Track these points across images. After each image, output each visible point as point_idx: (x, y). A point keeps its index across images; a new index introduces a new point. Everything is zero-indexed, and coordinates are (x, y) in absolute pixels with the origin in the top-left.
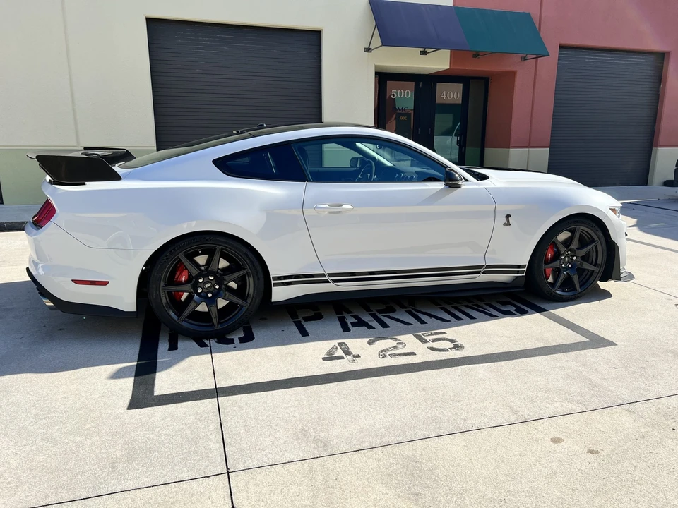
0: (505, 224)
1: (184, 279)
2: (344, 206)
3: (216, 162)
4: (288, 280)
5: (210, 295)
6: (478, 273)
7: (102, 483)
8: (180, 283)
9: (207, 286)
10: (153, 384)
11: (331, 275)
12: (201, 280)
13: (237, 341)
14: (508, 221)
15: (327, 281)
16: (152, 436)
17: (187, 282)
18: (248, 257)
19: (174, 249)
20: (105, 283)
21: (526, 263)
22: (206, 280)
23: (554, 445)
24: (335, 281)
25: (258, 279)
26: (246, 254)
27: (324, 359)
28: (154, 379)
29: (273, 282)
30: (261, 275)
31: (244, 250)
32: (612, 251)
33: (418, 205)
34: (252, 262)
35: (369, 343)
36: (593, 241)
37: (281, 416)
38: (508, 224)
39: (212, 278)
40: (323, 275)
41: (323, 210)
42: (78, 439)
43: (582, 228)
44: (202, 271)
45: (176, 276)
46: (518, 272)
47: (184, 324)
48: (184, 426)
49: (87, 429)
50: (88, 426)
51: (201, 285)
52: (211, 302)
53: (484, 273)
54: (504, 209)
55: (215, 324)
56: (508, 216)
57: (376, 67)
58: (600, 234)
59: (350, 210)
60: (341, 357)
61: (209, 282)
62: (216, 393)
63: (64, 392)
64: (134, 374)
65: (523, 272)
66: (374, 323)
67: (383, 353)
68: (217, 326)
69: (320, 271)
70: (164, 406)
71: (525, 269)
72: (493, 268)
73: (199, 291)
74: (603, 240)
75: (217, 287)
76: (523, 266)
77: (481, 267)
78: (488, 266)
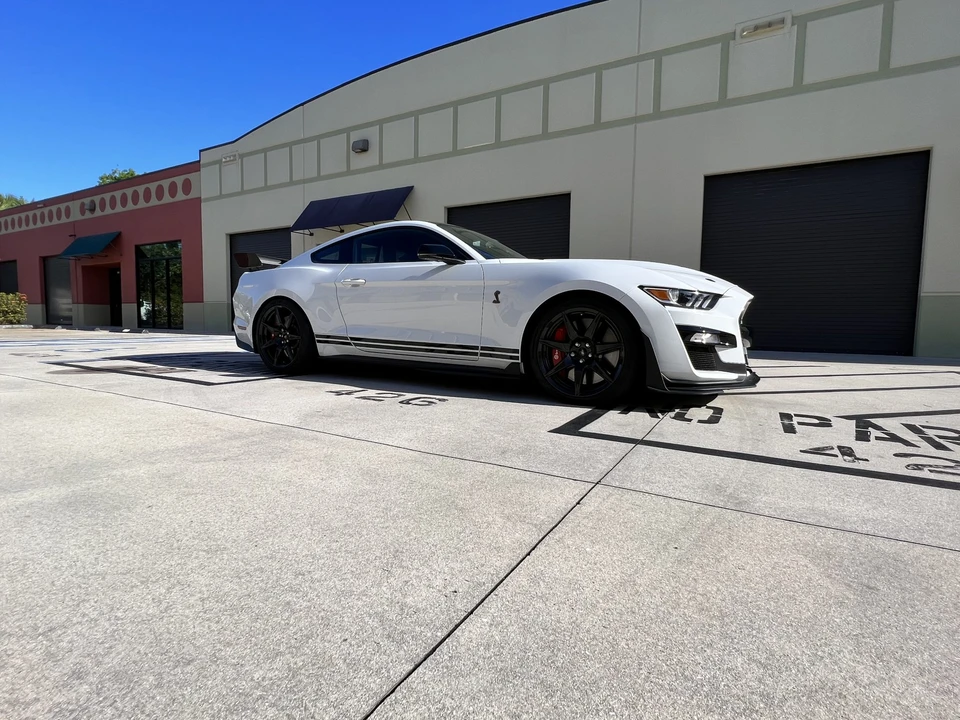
0: (494, 302)
2: (360, 280)
4: (328, 339)
6: (476, 354)
11: (352, 339)
14: (497, 297)
15: (349, 344)
21: (518, 346)
24: (356, 345)
29: (316, 339)
30: (307, 331)
38: (497, 301)
40: (346, 338)
41: (347, 283)
46: (511, 358)
53: (482, 355)
54: (496, 284)
56: (496, 293)
59: (363, 283)
65: (517, 358)
69: (344, 334)
71: (519, 355)
72: (489, 351)
76: (516, 351)
77: (476, 348)
78: (483, 348)
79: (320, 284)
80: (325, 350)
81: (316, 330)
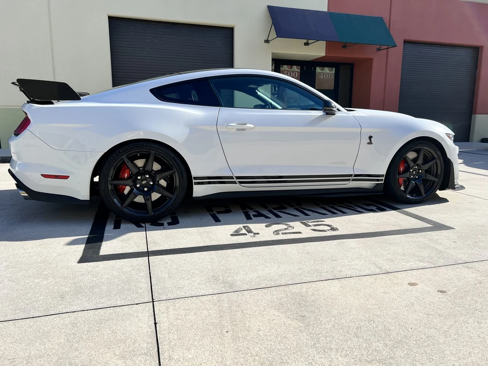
0: (368, 143)
1: (126, 176)
2: (248, 125)
3: (152, 91)
4: (206, 180)
5: (146, 189)
6: (348, 180)
7: (51, 307)
8: (124, 179)
9: (144, 182)
10: (99, 248)
11: (238, 178)
12: (139, 178)
13: (166, 224)
14: (371, 141)
15: (235, 183)
16: (95, 279)
17: (128, 178)
18: (175, 160)
19: (119, 152)
20: (66, 177)
21: (384, 173)
22: (143, 177)
23: (411, 287)
24: (241, 182)
25: (183, 178)
26: (173, 158)
27: (232, 235)
28: (101, 245)
29: (194, 181)
30: (185, 174)
31: (172, 155)
32: (448, 166)
33: (303, 126)
34: (178, 165)
35: (266, 226)
36: (434, 158)
37: (197, 267)
38: (370, 143)
39: (147, 176)
40: (232, 178)
41: (231, 127)
42: (37, 281)
43: (425, 148)
44: (140, 170)
45: (121, 174)
46: (378, 180)
47: (125, 210)
48: (121, 273)
49: (45, 275)
50: (45, 273)
51: (140, 181)
52: (147, 195)
53: (354, 180)
54: (367, 131)
55: (150, 211)
56: (370, 138)
57: (273, 54)
58: (439, 153)
59: (252, 128)
60: (245, 234)
61: (145, 180)
62: (148, 254)
63: (30, 253)
64: (85, 242)
65: (382, 180)
66: (270, 215)
67: (277, 232)
68: (151, 213)
69: (230, 174)
70: (106, 261)
71: (384, 178)
72: (358, 177)
73: (138, 186)
74: (441, 158)
75: (152, 183)
76: (382, 176)
77: (351, 175)
78: (356, 176)
79: (194, 127)
80: (199, 191)
81: (195, 173)
